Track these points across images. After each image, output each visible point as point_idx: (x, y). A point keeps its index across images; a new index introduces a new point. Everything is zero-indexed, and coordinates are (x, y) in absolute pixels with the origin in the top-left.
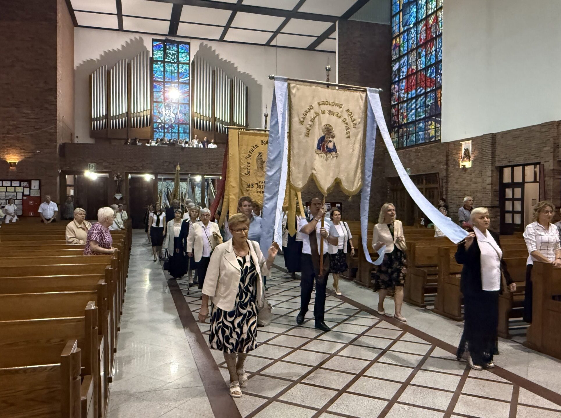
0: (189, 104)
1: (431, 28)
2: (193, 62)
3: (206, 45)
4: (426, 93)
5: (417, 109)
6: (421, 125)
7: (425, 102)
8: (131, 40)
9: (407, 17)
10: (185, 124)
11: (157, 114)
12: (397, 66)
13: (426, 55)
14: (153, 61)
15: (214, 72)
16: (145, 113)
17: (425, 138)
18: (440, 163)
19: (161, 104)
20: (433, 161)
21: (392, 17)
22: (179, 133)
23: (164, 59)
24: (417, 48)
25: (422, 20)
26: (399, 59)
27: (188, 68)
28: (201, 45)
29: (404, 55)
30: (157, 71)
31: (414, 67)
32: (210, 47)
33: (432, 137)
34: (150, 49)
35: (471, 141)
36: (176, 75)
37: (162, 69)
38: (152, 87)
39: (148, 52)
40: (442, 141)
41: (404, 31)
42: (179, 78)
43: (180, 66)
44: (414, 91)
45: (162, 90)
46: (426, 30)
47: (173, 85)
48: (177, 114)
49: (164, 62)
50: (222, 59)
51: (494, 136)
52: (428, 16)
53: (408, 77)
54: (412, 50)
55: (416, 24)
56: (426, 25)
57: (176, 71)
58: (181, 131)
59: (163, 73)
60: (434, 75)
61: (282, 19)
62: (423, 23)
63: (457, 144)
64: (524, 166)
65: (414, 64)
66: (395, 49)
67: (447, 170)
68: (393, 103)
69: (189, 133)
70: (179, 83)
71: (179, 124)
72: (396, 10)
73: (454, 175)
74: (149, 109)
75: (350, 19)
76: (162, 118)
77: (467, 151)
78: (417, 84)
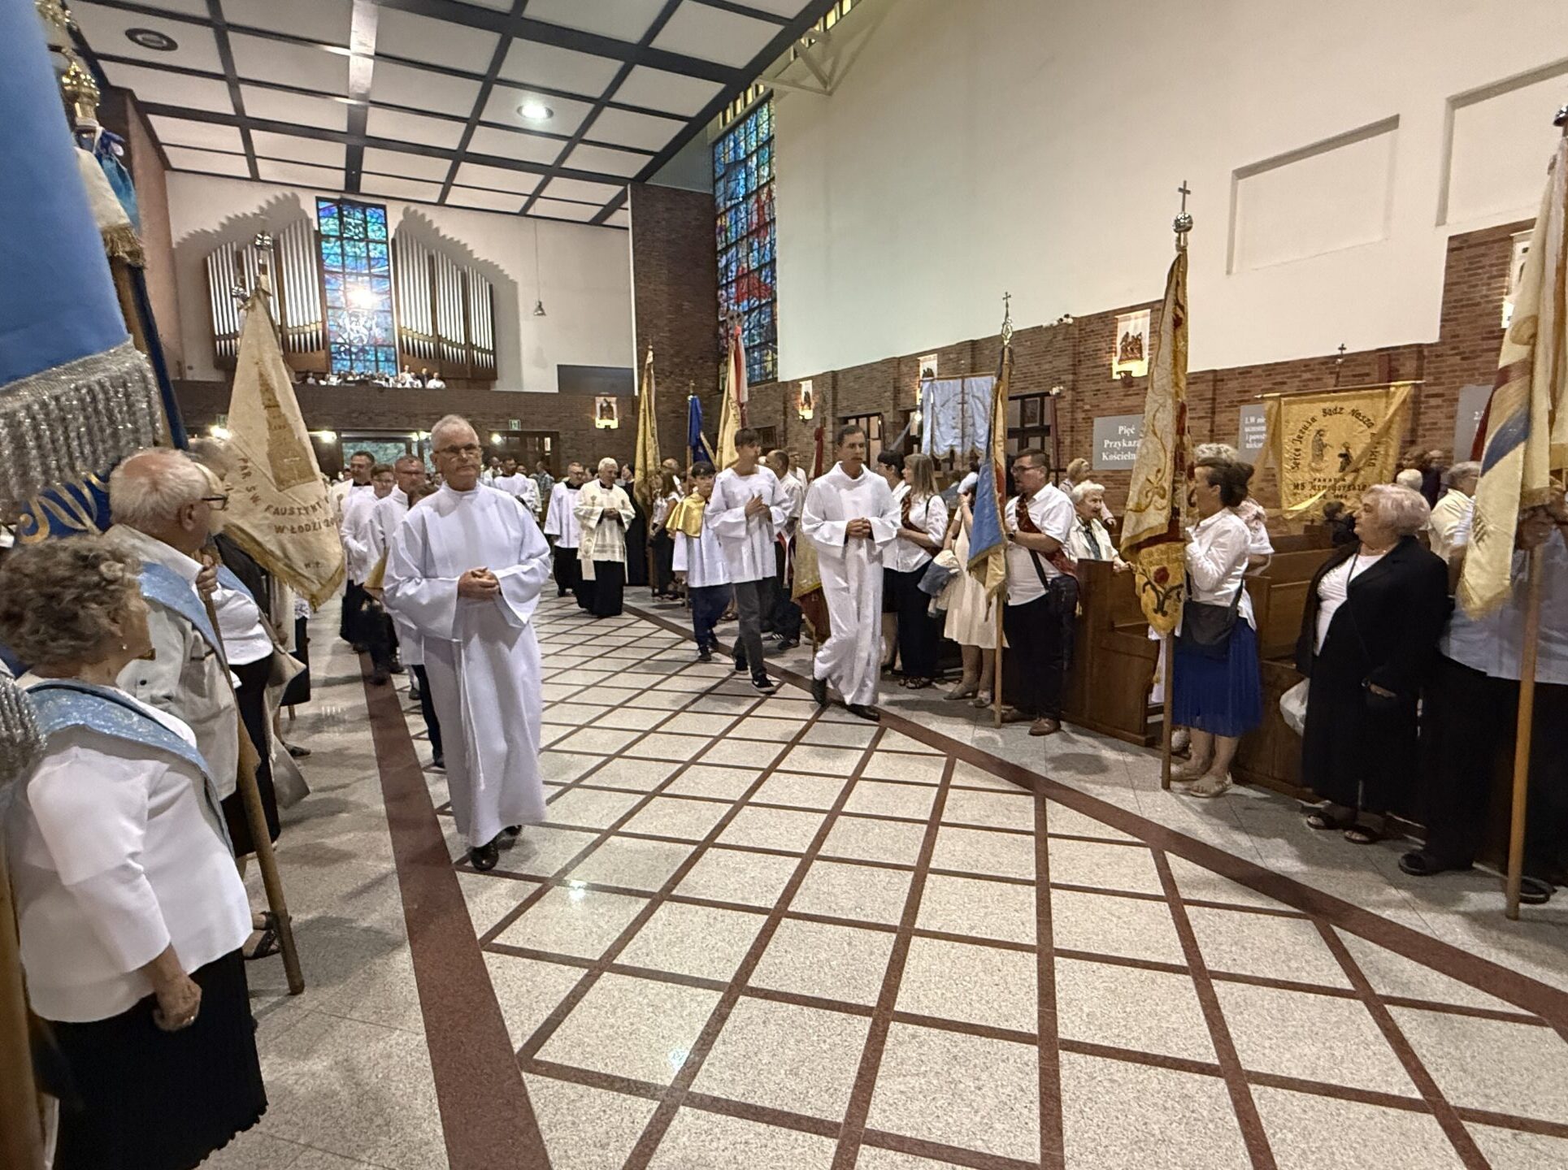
0: (392, 312)
1: (763, 207)
2: (394, 240)
3: (415, 212)
4: (760, 306)
5: (750, 330)
6: (756, 354)
7: (759, 321)
8: (277, 198)
9: (732, 184)
10: (389, 346)
11: (335, 328)
12: (723, 262)
13: (760, 247)
14: (320, 237)
15: (431, 259)
16: (313, 327)
17: (761, 375)
18: (776, 412)
19: (340, 312)
20: (769, 408)
21: (715, 181)
22: (377, 361)
23: (342, 234)
24: (747, 237)
25: (753, 193)
26: (726, 250)
27: (385, 250)
28: (406, 211)
29: (732, 245)
30: (329, 255)
31: (745, 265)
32: (423, 216)
33: (768, 375)
34: (312, 214)
35: (810, 382)
36: (364, 261)
37: (339, 251)
38: (322, 282)
39: (309, 221)
40: (780, 380)
41: (732, 207)
42: (370, 267)
43: (371, 246)
44: (745, 302)
45: (342, 288)
46: (758, 210)
47: (360, 279)
48: (371, 329)
49: (340, 238)
50: (444, 236)
51: (834, 374)
52: (760, 188)
53: (738, 280)
54: (742, 239)
55: (747, 197)
56: (758, 201)
57: (364, 255)
58: (381, 357)
59: (340, 258)
60: (769, 280)
61: (539, 178)
62: (754, 197)
63: (796, 384)
64: (868, 416)
65: (744, 260)
66: (720, 234)
67: (785, 422)
68: (721, 319)
69: (396, 361)
70: (370, 275)
71: (377, 347)
72: (720, 171)
73: (794, 428)
74: (320, 319)
75: (647, 183)
76: (345, 336)
77: (807, 394)
78: (749, 292)
